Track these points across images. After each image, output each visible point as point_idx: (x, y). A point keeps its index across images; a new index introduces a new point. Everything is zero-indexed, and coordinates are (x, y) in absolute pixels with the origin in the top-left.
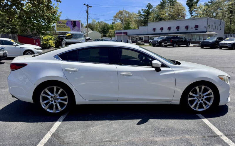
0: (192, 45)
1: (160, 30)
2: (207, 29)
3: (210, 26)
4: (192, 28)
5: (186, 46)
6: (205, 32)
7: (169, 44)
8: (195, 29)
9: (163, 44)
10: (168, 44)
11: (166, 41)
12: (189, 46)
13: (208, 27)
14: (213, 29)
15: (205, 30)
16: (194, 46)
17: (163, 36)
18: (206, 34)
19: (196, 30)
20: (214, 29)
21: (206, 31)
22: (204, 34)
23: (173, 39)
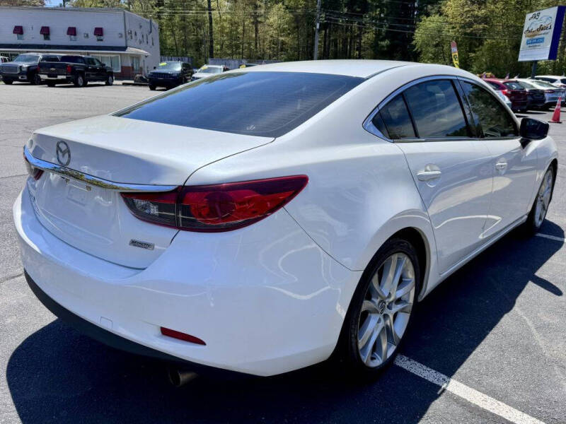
0: (120, 82)
1: (16, 35)
2: (126, 41)
3: (131, 33)
4: (87, 35)
5: (104, 83)
6: (124, 48)
7: (64, 77)
8: (95, 38)
9: (44, 77)
10: (60, 77)
11: (53, 69)
12: (111, 85)
13: (129, 37)
14: (138, 41)
15: (121, 43)
16: (124, 84)
17: (35, 54)
18: (127, 54)
19: (98, 40)
20: (140, 42)
21: (124, 45)
22: (120, 54)
23: (72, 64)
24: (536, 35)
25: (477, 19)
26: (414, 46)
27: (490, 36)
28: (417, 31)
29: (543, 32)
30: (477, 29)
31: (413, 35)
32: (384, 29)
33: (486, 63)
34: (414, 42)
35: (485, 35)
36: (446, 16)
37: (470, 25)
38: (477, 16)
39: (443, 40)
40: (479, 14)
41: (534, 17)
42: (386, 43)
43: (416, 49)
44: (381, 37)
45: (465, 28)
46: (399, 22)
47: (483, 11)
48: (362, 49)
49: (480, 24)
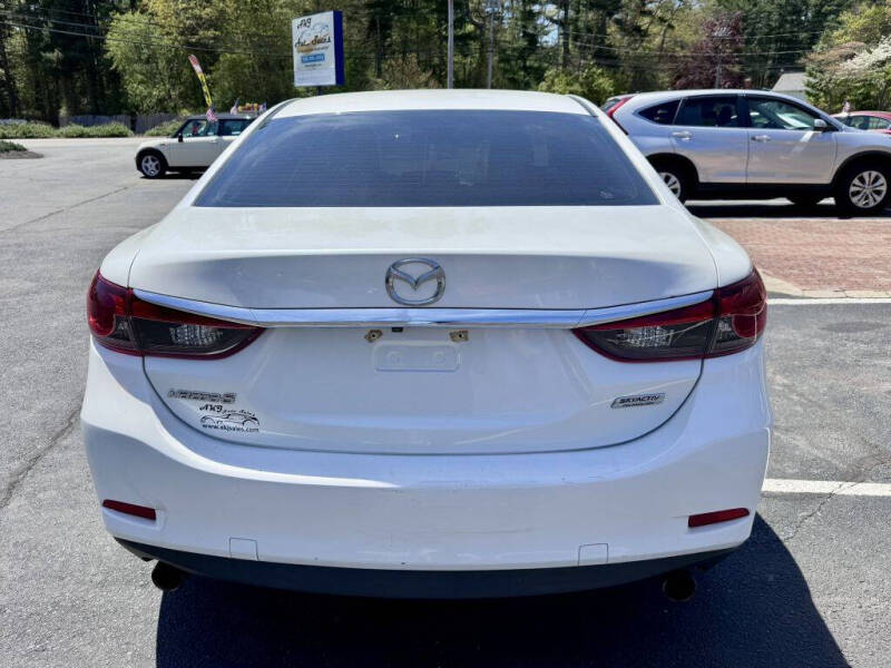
24: (312, 50)
25: (201, 23)
26: (111, 61)
27: (227, 48)
28: (109, 36)
29: (321, 45)
30: (205, 38)
31: (103, 41)
32: (46, 32)
33: (230, 89)
34: (108, 55)
35: (218, 47)
36: (152, 14)
37: (193, 31)
38: (200, 18)
39: (154, 53)
40: (203, 14)
41: (304, 24)
42: (55, 55)
43: (114, 67)
44: (42, 45)
45: (186, 35)
46: (71, 18)
47: (208, 10)
48: (9, 64)
49: (207, 29)
